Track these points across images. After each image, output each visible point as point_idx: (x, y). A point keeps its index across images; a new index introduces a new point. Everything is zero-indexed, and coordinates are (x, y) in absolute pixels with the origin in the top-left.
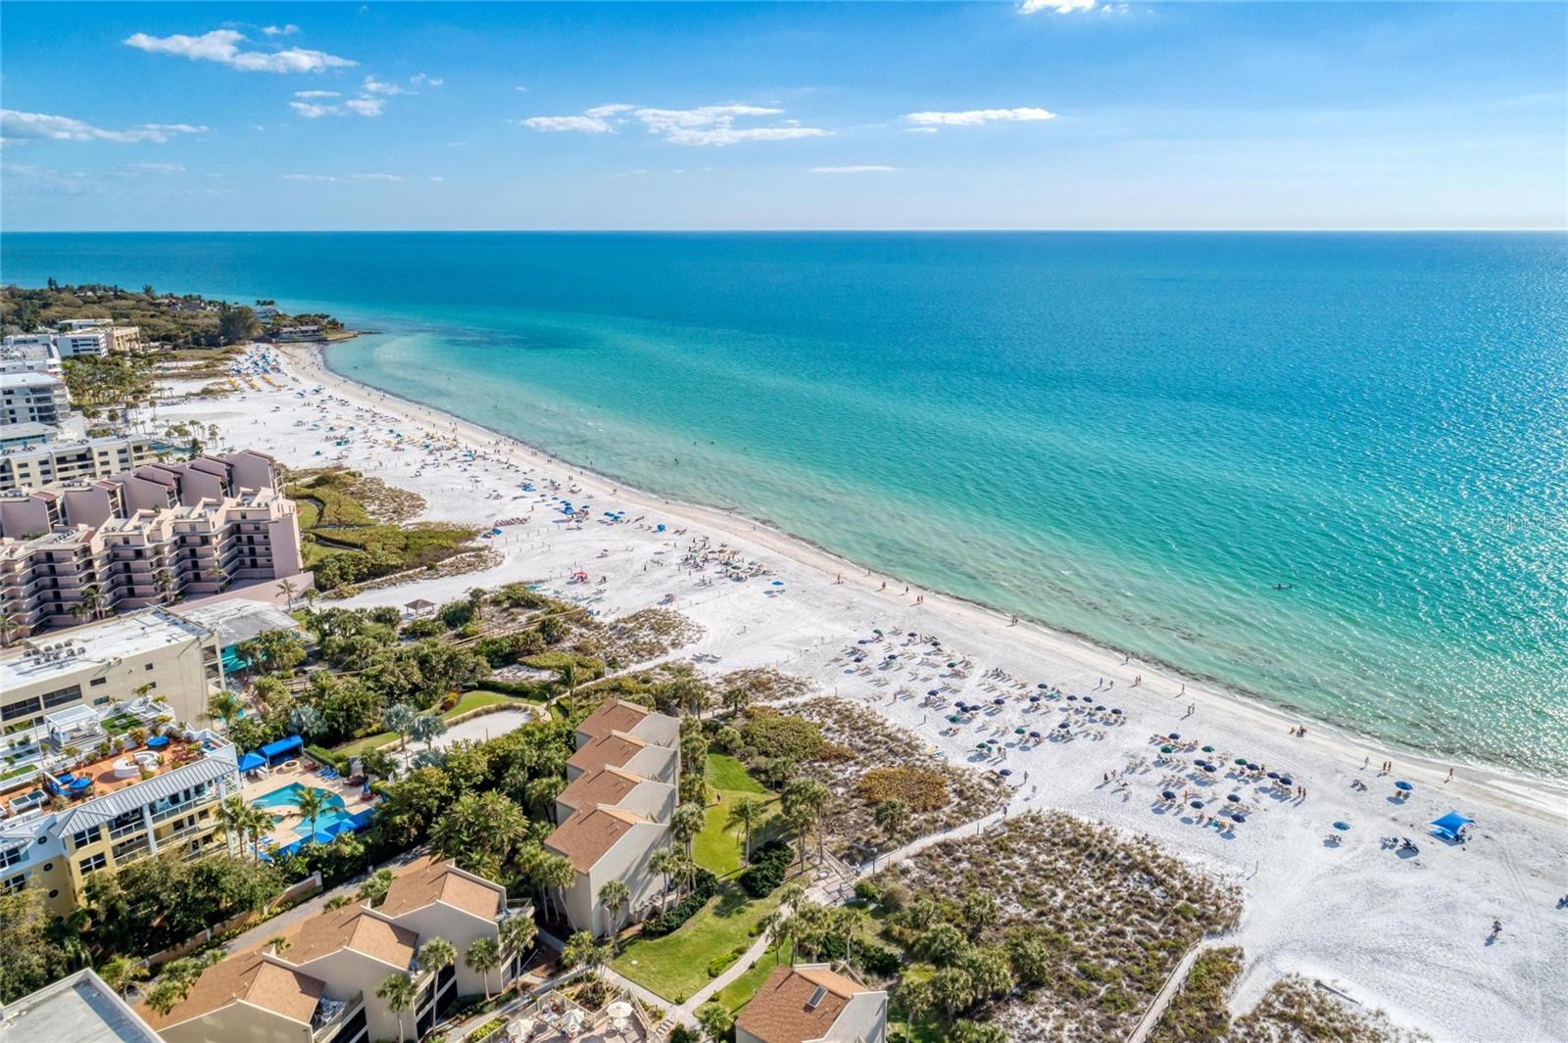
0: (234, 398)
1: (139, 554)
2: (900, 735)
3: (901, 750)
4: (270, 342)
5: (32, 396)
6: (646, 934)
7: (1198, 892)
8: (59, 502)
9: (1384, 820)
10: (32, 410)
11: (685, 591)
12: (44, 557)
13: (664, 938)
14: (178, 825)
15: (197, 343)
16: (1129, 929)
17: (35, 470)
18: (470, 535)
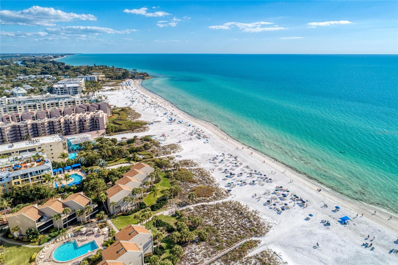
0: (117, 91)
1: (71, 123)
2: (211, 179)
3: (209, 182)
4: (132, 79)
5: (73, 89)
6: (123, 215)
7: (259, 225)
8: (62, 111)
9: (327, 216)
10: (73, 92)
11: (185, 140)
12: (51, 122)
13: (126, 216)
14: (38, 178)
15: (117, 78)
16: (235, 232)
17: (64, 104)
18: (146, 124)
